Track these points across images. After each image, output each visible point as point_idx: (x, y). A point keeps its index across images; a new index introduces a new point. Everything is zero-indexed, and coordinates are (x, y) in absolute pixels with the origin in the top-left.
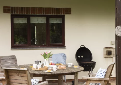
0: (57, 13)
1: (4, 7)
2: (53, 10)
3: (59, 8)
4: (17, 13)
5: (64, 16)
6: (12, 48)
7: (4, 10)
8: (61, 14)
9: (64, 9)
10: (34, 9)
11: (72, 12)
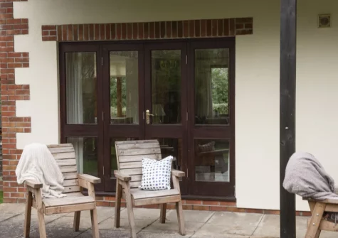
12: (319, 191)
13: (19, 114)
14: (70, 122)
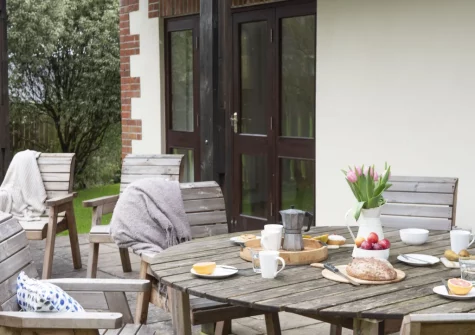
13: (134, 115)
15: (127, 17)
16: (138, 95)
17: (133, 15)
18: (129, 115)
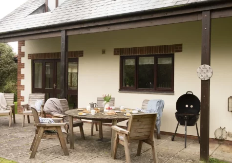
0: (165, 52)
1: (115, 49)
2: (161, 48)
3: (168, 46)
4: (125, 54)
5: (173, 55)
6: (120, 90)
7: (114, 52)
8: (170, 52)
9: (173, 46)
10: (141, 49)
11: (183, 49)
12: (52, 112)
13: (22, 84)
14: (36, 87)
15: (21, 59)
16: (24, 79)
17: (22, 58)
18: (20, 84)
